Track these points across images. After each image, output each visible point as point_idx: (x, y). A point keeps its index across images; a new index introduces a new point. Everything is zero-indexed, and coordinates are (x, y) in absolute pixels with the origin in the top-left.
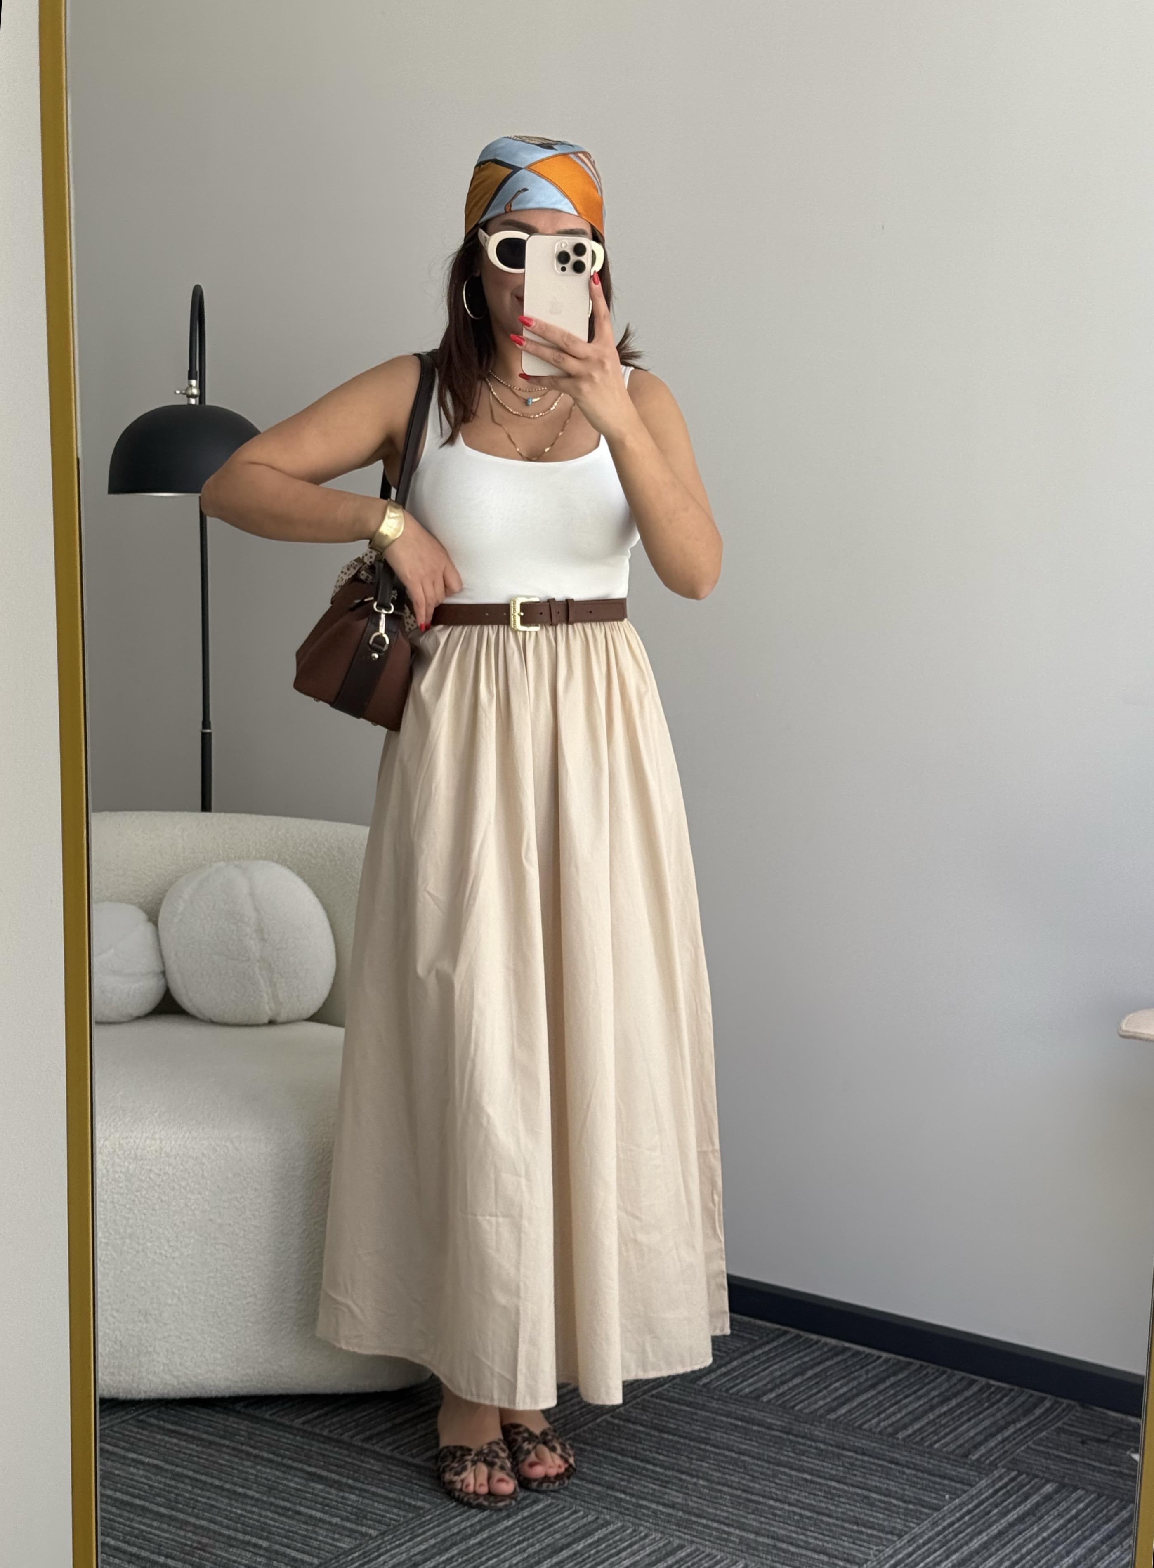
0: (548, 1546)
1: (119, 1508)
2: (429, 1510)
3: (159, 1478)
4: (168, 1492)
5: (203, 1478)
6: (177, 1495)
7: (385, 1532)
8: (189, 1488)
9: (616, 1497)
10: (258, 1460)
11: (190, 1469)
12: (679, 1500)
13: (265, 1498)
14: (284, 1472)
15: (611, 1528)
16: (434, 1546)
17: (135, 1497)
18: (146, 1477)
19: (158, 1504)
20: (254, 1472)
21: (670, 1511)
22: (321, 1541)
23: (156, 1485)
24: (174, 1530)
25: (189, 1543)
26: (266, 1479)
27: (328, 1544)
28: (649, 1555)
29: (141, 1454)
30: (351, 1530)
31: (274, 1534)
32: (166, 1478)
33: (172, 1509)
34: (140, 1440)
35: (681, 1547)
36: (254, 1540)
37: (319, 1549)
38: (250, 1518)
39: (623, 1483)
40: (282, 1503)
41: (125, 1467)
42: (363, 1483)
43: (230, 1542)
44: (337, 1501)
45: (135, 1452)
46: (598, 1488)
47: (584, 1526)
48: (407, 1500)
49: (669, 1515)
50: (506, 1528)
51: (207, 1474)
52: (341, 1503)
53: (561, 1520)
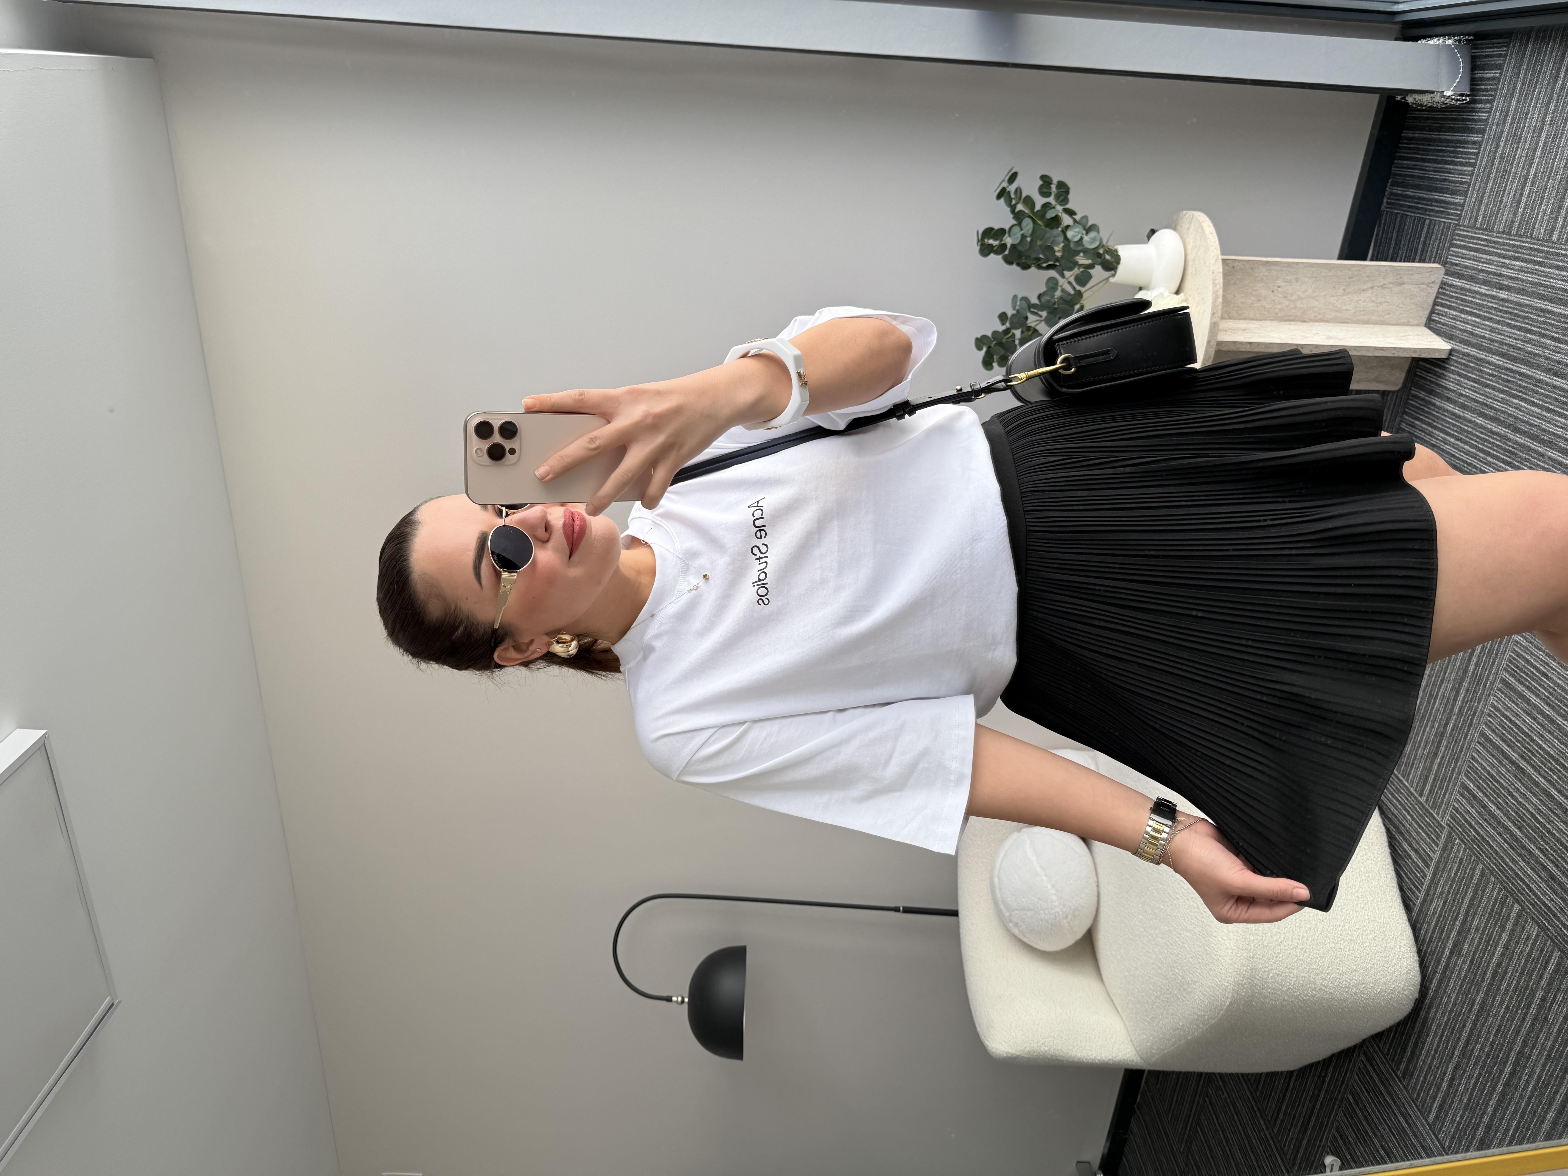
0: (1516, 777)
1: (1509, 1104)
2: (1484, 864)
3: (1469, 1069)
4: (1485, 1062)
5: (1465, 1035)
6: (1488, 1056)
7: (1514, 898)
8: (1478, 1047)
9: (1453, 730)
10: (1441, 991)
11: (1457, 1043)
12: (1450, 686)
13: (1484, 988)
14: (1452, 972)
15: (1489, 733)
16: (1528, 863)
17: (1494, 1089)
18: (1470, 1077)
19: (1502, 1071)
20: (1455, 995)
21: (1462, 693)
22: (1532, 949)
23: (1477, 1072)
24: (1530, 1064)
25: (1546, 1053)
26: (1461, 987)
27: (1534, 944)
28: (1516, 704)
29: (1443, 1079)
30: (1516, 924)
31: (1528, 986)
32: (1468, 1063)
33: (1506, 1062)
34: (1425, 1078)
35: (1503, 681)
36: (1537, 1000)
37: (1542, 950)
38: (1510, 1001)
39: (1436, 725)
40: (1489, 975)
41: (1459, 1094)
42: (1458, 913)
43: (1541, 1018)
44: (1483, 934)
45: (1441, 1085)
46: (1444, 743)
47: (1489, 752)
48: (1475, 881)
49: (1467, 690)
50: (1499, 809)
51: (1462, 1031)
52: (1484, 931)
53: (1485, 769)
